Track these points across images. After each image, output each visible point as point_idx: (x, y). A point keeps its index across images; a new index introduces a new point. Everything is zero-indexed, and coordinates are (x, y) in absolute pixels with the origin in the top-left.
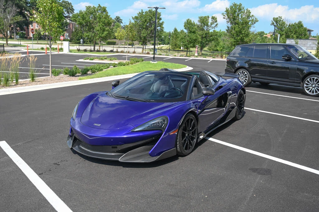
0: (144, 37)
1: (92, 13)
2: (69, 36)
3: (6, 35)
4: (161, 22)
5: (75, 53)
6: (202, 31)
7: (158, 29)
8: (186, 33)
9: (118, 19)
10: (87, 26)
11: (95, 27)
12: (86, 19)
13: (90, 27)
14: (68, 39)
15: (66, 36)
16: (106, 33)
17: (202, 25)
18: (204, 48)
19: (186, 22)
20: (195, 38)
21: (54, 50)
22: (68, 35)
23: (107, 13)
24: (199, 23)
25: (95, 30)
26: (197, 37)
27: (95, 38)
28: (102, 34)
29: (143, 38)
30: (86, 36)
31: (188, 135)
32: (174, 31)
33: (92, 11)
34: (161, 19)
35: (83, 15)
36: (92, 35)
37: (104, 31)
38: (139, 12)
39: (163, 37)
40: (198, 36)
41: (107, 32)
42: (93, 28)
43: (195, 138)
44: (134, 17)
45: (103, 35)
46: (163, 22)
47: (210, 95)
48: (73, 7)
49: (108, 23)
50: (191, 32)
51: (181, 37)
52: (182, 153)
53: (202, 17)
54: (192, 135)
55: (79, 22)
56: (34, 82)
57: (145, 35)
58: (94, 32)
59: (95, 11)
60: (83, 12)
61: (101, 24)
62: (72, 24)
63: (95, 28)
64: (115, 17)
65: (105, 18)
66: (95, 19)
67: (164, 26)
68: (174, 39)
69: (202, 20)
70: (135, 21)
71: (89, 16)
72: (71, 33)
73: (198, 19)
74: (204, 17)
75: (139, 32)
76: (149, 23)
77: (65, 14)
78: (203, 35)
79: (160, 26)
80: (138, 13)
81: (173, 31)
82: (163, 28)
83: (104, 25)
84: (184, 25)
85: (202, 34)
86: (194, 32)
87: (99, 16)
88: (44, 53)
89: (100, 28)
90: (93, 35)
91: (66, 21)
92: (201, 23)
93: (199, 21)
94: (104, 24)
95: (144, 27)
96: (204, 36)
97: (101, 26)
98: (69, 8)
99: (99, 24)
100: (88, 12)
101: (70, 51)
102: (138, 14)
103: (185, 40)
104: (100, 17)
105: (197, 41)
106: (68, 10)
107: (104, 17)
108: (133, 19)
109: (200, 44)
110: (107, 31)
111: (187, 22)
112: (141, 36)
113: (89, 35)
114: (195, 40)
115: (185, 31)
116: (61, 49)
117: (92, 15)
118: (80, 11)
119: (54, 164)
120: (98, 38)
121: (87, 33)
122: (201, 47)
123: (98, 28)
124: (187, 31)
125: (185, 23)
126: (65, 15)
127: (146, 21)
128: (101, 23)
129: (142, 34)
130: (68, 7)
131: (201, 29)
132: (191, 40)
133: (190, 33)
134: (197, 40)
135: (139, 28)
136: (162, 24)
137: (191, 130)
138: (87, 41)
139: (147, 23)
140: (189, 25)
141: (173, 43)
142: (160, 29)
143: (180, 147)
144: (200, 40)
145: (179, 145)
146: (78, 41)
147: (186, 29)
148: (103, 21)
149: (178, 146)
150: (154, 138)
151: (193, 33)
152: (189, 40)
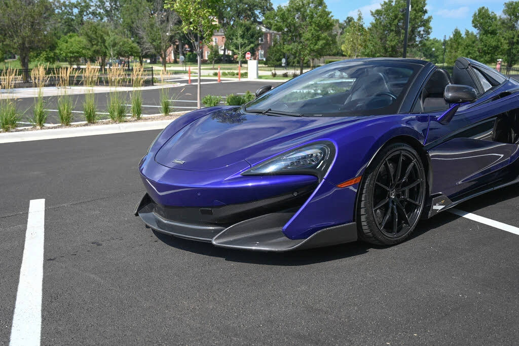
0: (392, 47)
1: (298, 10)
2: (265, 55)
3: (163, 56)
4: (426, 17)
5: (266, 79)
6: (512, 30)
7: (420, 32)
8: (476, 36)
9: (350, 21)
10: (290, 31)
11: (304, 33)
12: (289, 21)
13: (294, 33)
14: (263, 60)
15: (260, 56)
16: (321, 43)
17: (511, 20)
18: (515, 64)
19: (477, 14)
20: (494, 44)
21: (234, 75)
22: (263, 53)
23: (326, 7)
24: (504, 17)
25: (302, 39)
26: (499, 41)
27: (302, 53)
28: (315, 45)
29: (390, 50)
30: (288, 50)
31: (398, 196)
32: (455, 35)
33: (299, 4)
34: (426, 12)
35: (283, 15)
36: (297, 48)
37: (318, 40)
38: (385, 2)
39: (434, 49)
40: (502, 41)
41: (324, 41)
42: (300, 36)
43: (417, 207)
44: (374, 11)
45: (317, 47)
46: (430, 18)
47: (465, 102)
48: (272, 4)
49: (326, 24)
50: (486, 32)
51: (465, 43)
52: (377, 239)
53: (513, 2)
54: (410, 197)
55: (275, 27)
56: (167, 117)
57: (393, 43)
58: (301, 42)
59: (303, 5)
60: (284, 8)
61: (314, 28)
62: (271, 34)
63: (304, 35)
64: (345, 19)
65: (321, 16)
66: (304, 18)
67: (431, 24)
68: (453, 51)
69: (511, 8)
70: (376, 19)
71: (295, 15)
72: (267, 48)
73: (503, 8)
74: (516, 3)
75: (383, 38)
76: (402, 21)
77: (259, 18)
78: (513, 38)
79: (424, 25)
80: (383, 3)
81: (452, 36)
82: (430, 28)
83: (318, 29)
84: (472, 19)
85: (512, 36)
86: (493, 33)
87: (311, 13)
88: (216, 80)
89: (313, 35)
90: (300, 47)
91: (260, 29)
92: (510, 15)
93: (505, 12)
94: (318, 26)
95: (393, 28)
96: (515, 40)
97: (312, 31)
98: (267, 7)
99: (310, 27)
100: (293, 7)
101: (260, 77)
102: (382, 6)
103: (474, 49)
104: (312, 15)
105: (500, 50)
106: (264, 11)
107: (319, 14)
108: (372, 15)
109: (506, 56)
110: (324, 39)
111: (479, 14)
112: (387, 46)
113: (292, 49)
114: (496, 48)
115: (475, 31)
116: (245, 75)
117: (299, 13)
118: (278, 7)
119: (93, 243)
120: (307, 53)
121: (290, 45)
122: (508, 62)
123: (307, 35)
124: (478, 31)
125: (475, 15)
126: (258, 20)
127: (396, 17)
128: (314, 26)
129: (388, 42)
130: (264, 6)
131: (510, 27)
132: (486, 49)
133: (484, 34)
134: (499, 48)
135: (384, 31)
136: (428, 21)
137: (405, 184)
138: (294, 63)
139: (399, 21)
140: (483, 19)
141: (450, 59)
142: (424, 31)
143: (368, 223)
144: (506, 47)
145: (366, 218)
146: (278, 63)
147: (476, 28)
148: (317, 22)
149: (363, 218)
150: (295, 194)
151: (491, 33)
152: (482, 49)
